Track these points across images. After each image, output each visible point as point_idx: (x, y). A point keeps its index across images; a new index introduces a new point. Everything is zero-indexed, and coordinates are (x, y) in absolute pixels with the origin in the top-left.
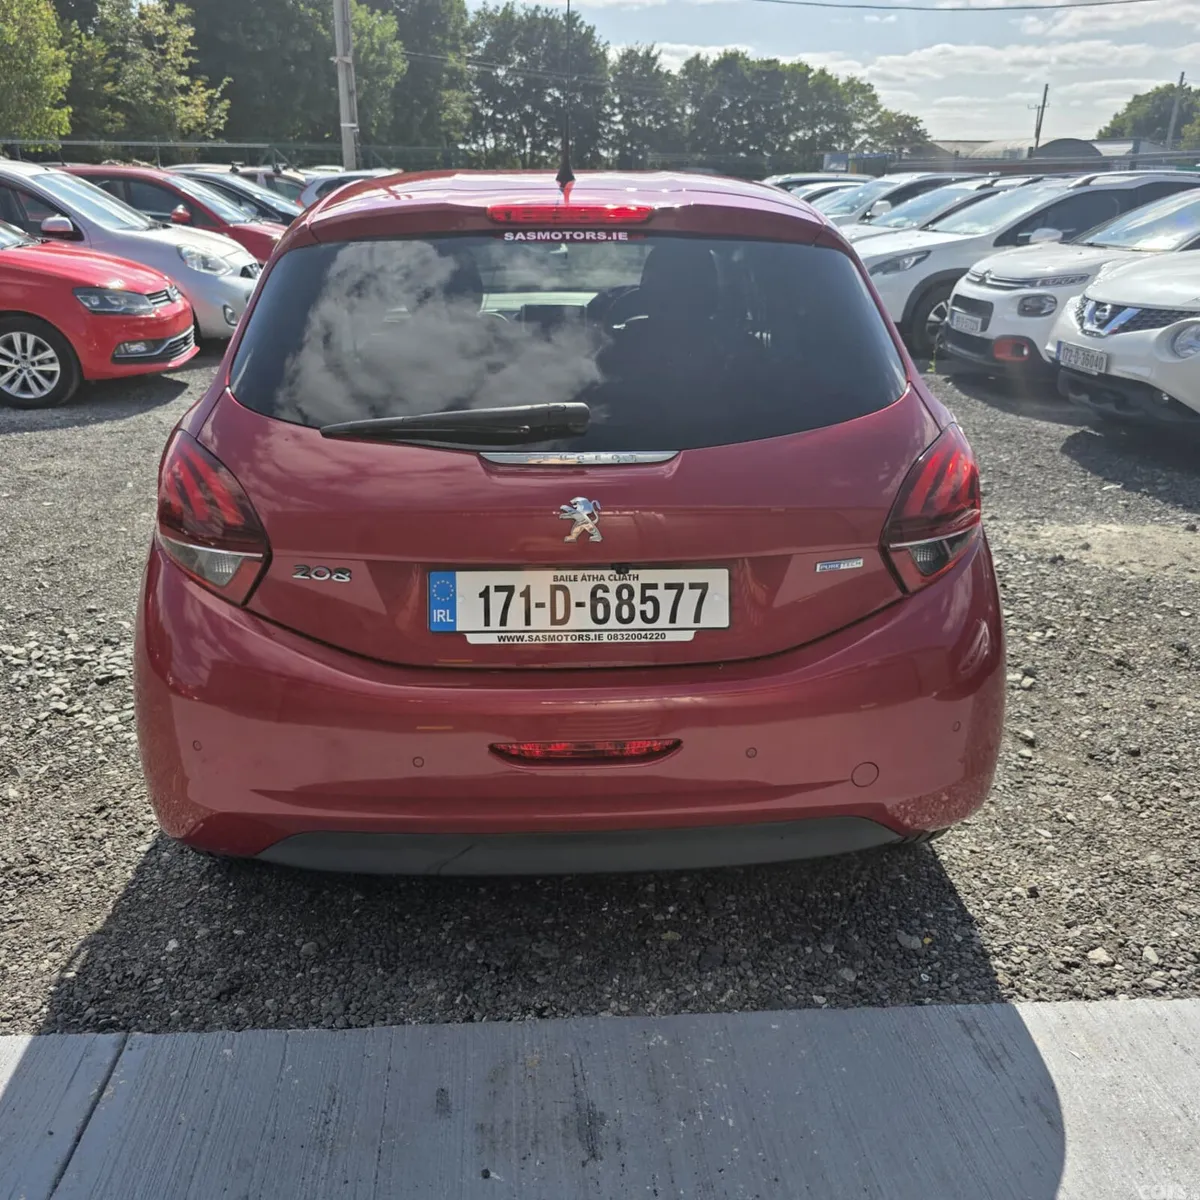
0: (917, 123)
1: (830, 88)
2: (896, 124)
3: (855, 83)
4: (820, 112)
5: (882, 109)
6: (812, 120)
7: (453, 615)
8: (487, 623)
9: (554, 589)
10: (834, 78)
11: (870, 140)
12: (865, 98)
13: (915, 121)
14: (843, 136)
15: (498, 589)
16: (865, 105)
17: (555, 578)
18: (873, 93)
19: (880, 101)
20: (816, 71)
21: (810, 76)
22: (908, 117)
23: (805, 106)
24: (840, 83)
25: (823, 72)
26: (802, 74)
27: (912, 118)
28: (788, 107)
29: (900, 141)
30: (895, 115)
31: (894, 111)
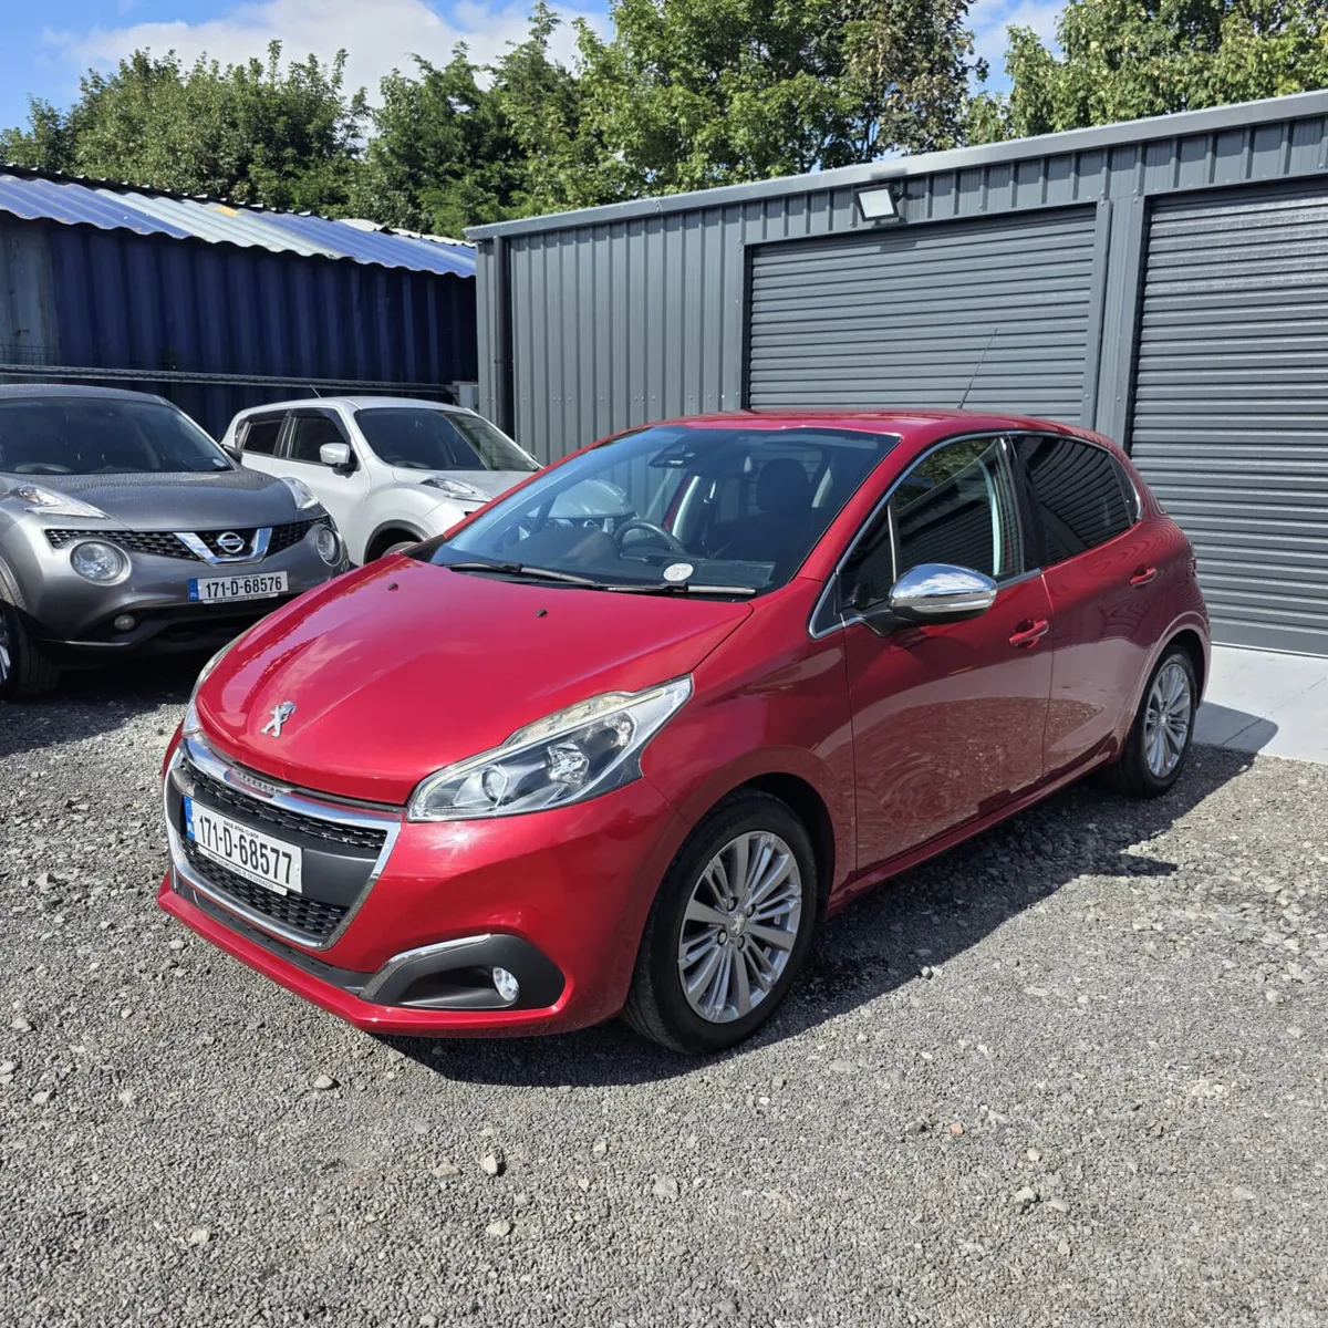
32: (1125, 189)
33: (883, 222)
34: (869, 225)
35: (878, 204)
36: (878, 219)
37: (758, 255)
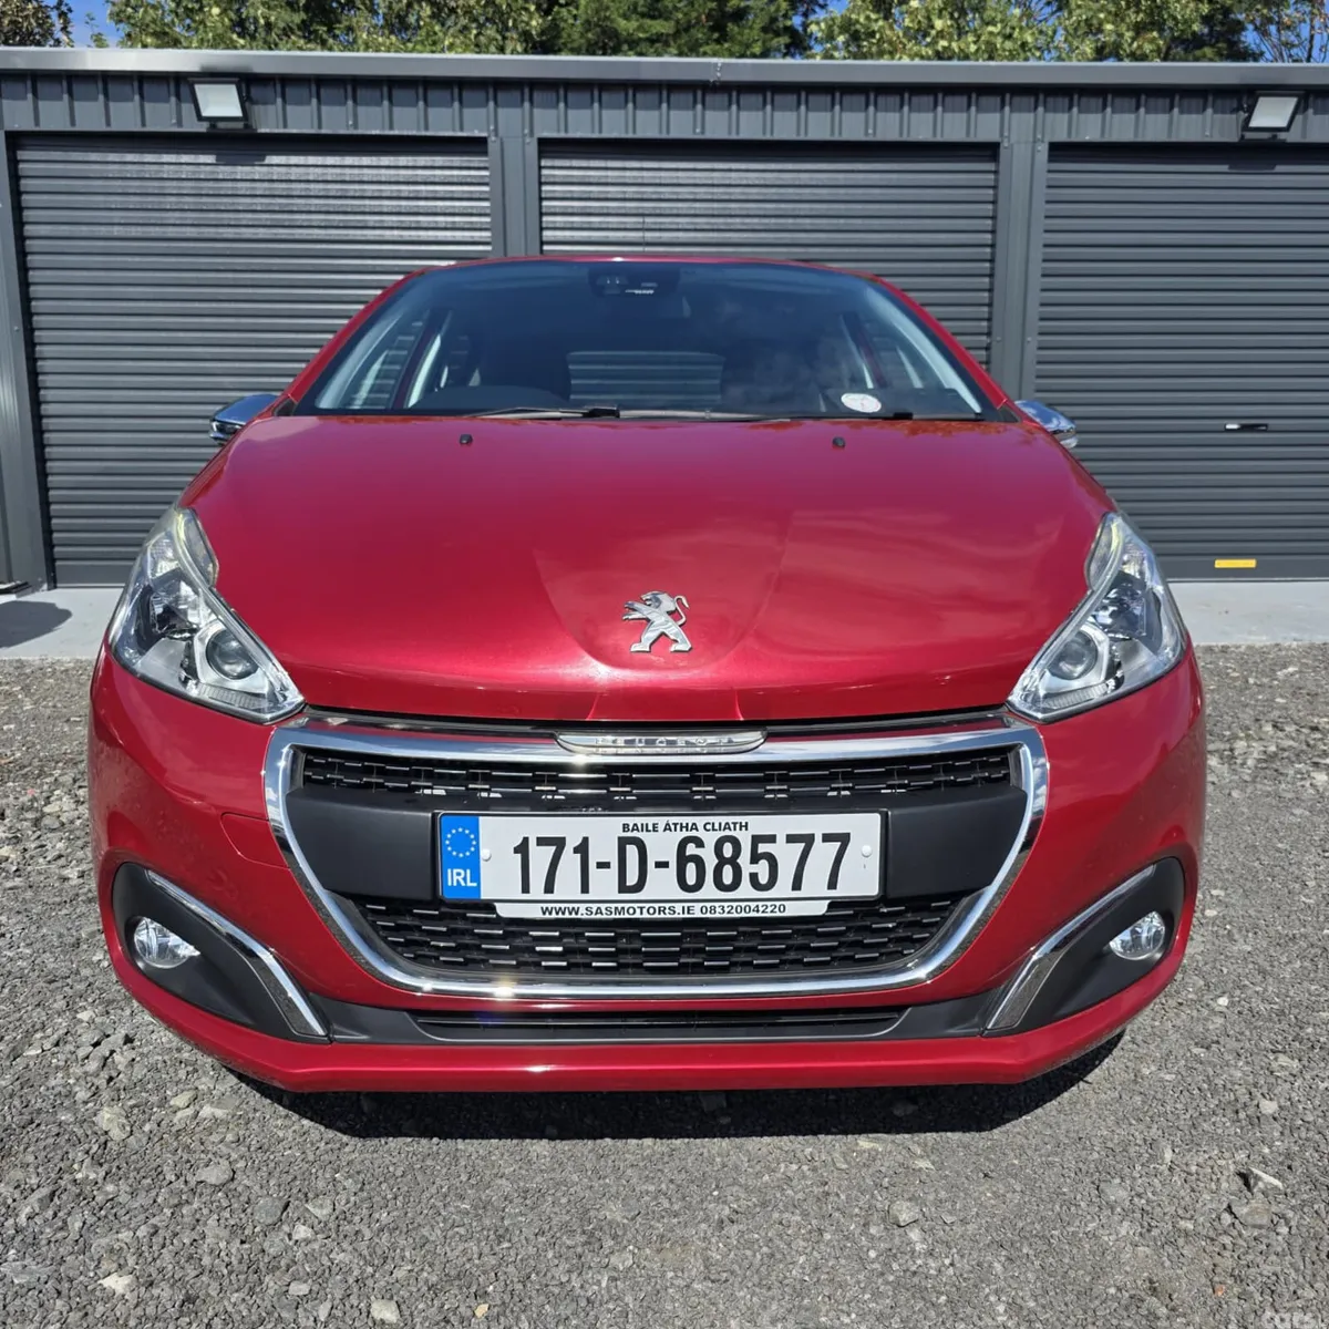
32: (514, 127)
33: (221, 125)
34: (203, 128)
35: (221, 103)
36: (213, 120)
37: (22, 148)
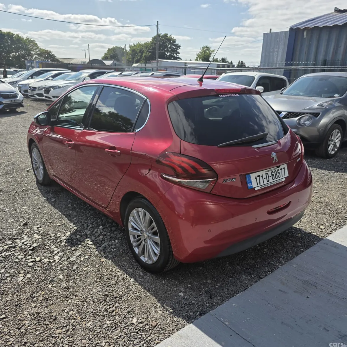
0: (51, 52)
1: (21, 40)
2: (45, 53)
3: (29, 39)
4: (20, 48)
5: (40, 48)
6: (17, 50)
7: (252, 185)
8: (258, 185)
9: (266, 174)
10: (22, 37)
11: (38, 57)
12: (33, 44)
13: (50, 52)
14: (28, 55)
15: (258, 176)
16: (34, 47)
17: (266, 172)
18: (36, 43)
19: (38, 45)
20: (16, 35)
21: (14, 36)
22: (48, 51)
23: (14, 45)
24: (24, 39)
25: (18, 35)
26: (11, 36)
27: (49, 51)
28: (9, 45)
29: (47, 58)
30: (44, 50)
31: (43, 49)
